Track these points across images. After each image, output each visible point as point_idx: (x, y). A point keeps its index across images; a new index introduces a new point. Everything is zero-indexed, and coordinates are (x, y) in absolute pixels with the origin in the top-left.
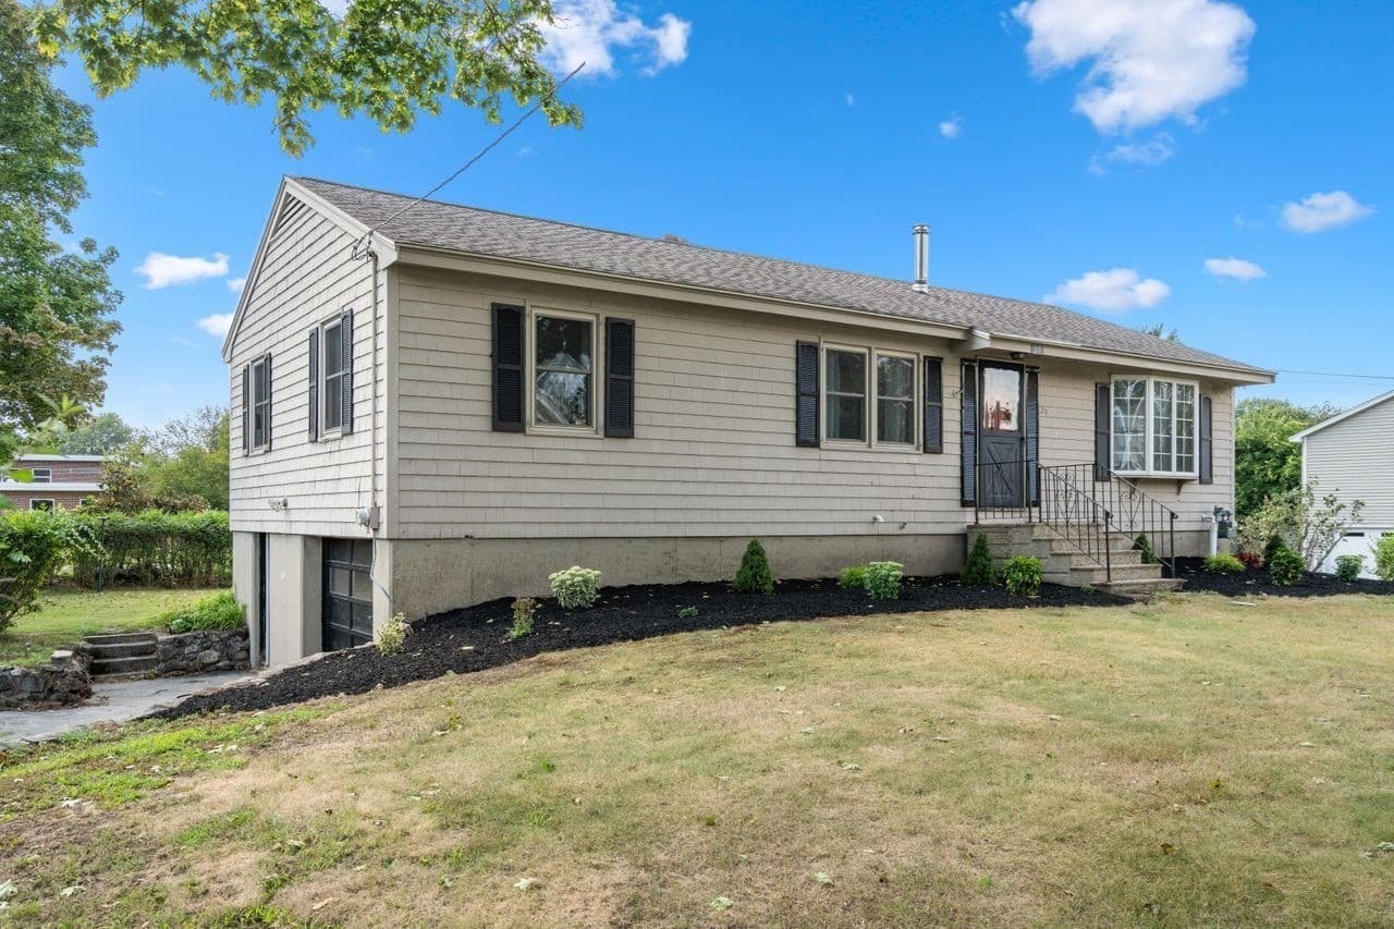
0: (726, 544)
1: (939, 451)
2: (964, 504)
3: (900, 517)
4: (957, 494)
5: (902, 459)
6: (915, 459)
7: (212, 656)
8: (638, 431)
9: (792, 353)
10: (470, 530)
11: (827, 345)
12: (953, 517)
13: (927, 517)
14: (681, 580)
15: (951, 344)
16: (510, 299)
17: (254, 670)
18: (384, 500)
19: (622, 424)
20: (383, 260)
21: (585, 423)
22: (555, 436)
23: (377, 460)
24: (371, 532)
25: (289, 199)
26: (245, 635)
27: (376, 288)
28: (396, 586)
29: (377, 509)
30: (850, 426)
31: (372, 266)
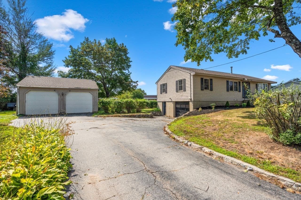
0: (221, 102)
1: (240, 92)
2: (243, 98)
3: (237, 99)
4: (242, 97)
5: (237, 93)
6: (238, 93)
7: (159, 114)
8: (213, 90)
9: (226, 81)
10: (199, 100)
11: (230, 81)
12: (242, 99)
13: (240, 99)
14: (220, 105)
15: (241, 80)
16: (202, 77)
17: (163, 116)
18: (192, 97)
19: (211, 90)
20: (192, 74)
21: (208, 89)
22: (206, 91)
23: (191, 93)
24: (190, 100)
25: (171, 68)
26: (161, 112)
27: (190, 77)
28: (194, 106)
29: (191, 98)
30: (231, 89)
31: (190, 75)
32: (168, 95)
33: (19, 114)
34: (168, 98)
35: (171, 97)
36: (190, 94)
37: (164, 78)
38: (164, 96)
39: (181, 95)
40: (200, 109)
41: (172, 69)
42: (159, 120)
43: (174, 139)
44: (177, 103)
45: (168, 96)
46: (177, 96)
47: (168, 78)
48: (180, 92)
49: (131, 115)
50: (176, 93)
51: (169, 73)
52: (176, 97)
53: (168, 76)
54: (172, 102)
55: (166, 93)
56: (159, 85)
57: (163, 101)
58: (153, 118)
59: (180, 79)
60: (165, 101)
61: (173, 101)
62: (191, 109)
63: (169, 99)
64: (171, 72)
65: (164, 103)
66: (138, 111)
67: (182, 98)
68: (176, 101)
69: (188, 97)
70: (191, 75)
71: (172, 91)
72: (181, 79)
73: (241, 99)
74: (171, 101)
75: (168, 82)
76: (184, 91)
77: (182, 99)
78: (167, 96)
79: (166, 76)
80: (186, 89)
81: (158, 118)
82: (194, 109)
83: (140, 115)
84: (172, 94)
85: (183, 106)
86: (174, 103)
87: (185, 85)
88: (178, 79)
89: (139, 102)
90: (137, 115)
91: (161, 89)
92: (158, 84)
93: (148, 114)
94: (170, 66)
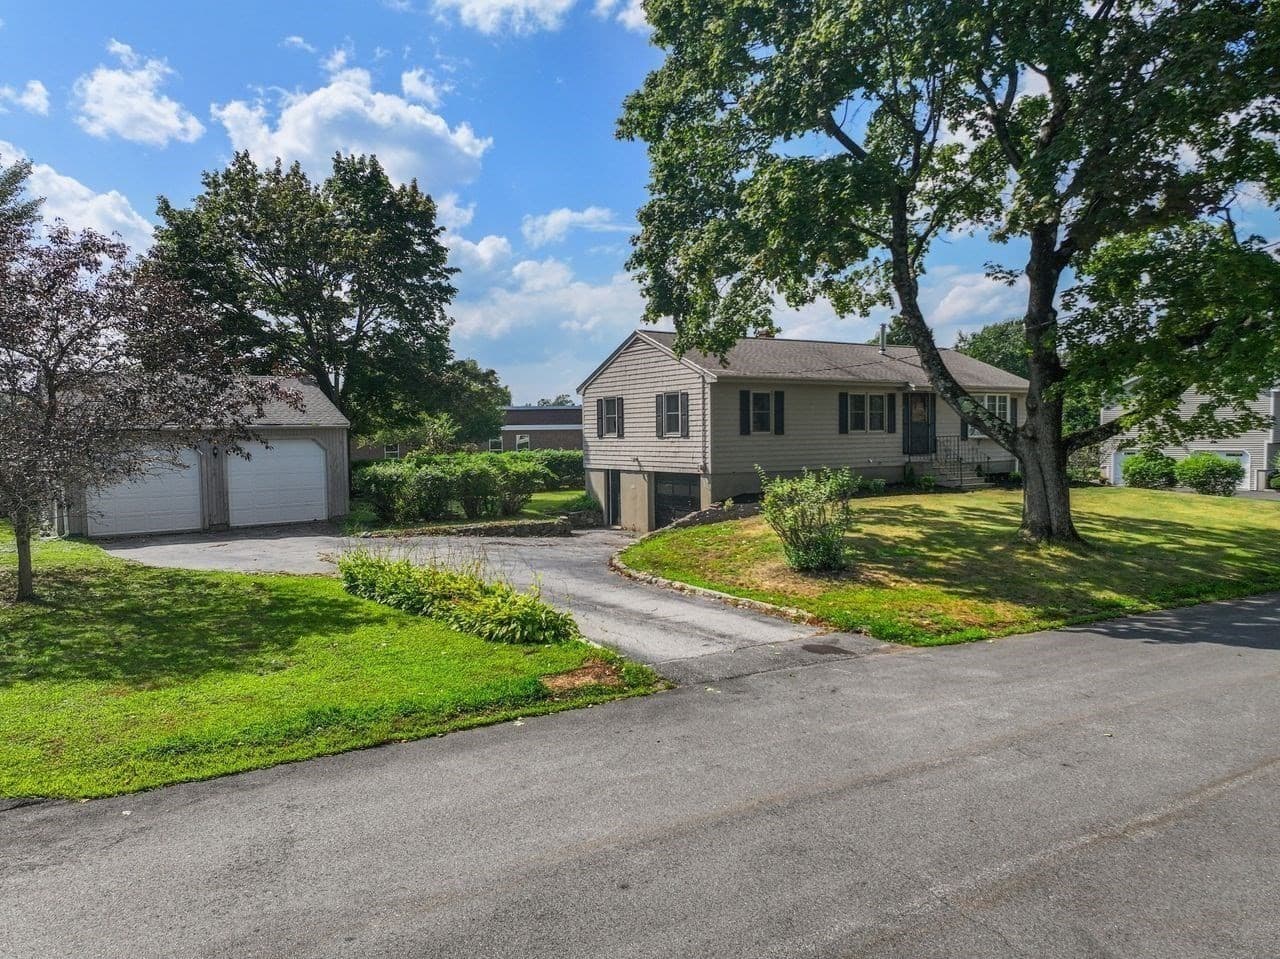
1: (894, 431)
2: (904, 453)
3: (880, 460)
4: (901, 449)
5: (879, 437)
6: (884, 436)
8: (786, 432)
9: (837, 397)
10: (733, 470)
11: (852, 393)
12: (900, 459)
13: (889, 459)
15: (897, 389)
16: (745, 389)
17: (607, 527)
18: (709, 461)
19: (780, 430)
20: (708, 380)
21: (768, 430)
22: (759, 436)
23: (705, 447)
24: (701, 472)
25: (638, 339)
26: (601, 512)
27: (704, 388)
28: (713, 490)
29: (705, 464)
30: (859, 424)
31: (701, 380)
32: (626, 444)
33: (67, 532)
34: (629, 458)
35: (640, 454)
36: (701, 449)
37: (611, 375)
38: (614, 449)
39: (673, 449)
40: (729, 503)
41: (639, 347)
42: (595, 541)
43: (630, 576)
44: (658, 479)
45: (628, 449)
46: (661, 454)
47: (628, 378)
48: (671, 440)
49: (490, 528)
50: (656, 439)
51: (632, 358)
52: (657, 454)
53: (628, 368)
54: (641, 475)
55: (621, 435)
56: (590, 400)
57: (607, 467)
58: (572, 535)
59: (669, 389)
60: (618, 468)
61: (646, 469)
62: (706, 504)
63: (631, 463)
64: (638, 357)
65: (613, 478)
66: (510, 511)
67: (678, 460)
68: (656, 470)
69: (695, 460)
70: (704, 382)
71: (644, 430)
72: (675, 389)
73: (894, 459)
74: (638, 469)
75: (627, 392)
76: (682, 436)
77: (677, 465)
78: (623, 448)
79: (619, 369)
80: (691, 428)
81: (589, 536)
82: (713, 502)
83: (521, 527)
84: (643, 444)
85: (681, 490)
86: (649, 479)
87: (686, 413)
88: (664, 389)
89: (513, 474)
90: (510, 526)
91: (600, 418)
92: (586, 396)
93: (551, 521)
94: (635, 333)
